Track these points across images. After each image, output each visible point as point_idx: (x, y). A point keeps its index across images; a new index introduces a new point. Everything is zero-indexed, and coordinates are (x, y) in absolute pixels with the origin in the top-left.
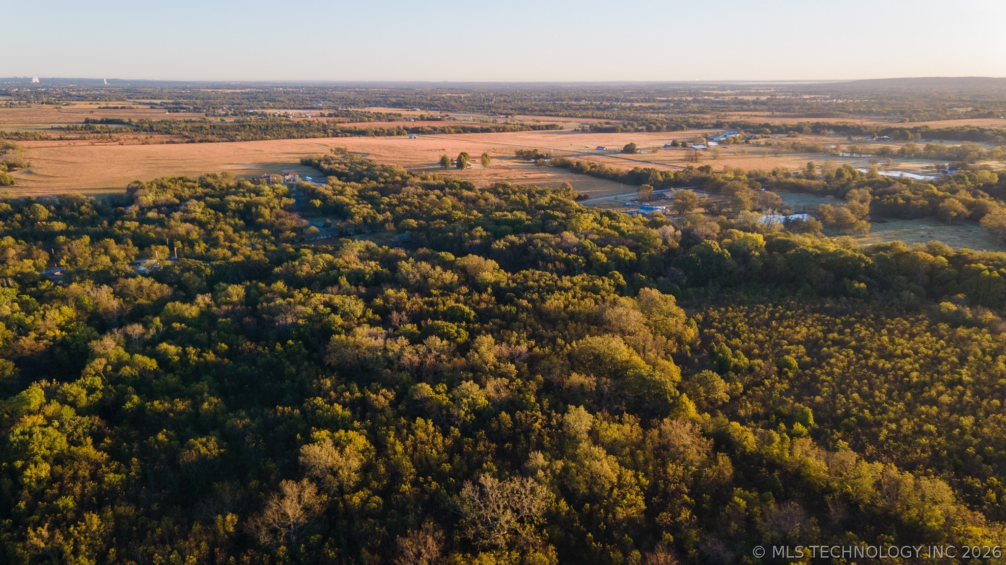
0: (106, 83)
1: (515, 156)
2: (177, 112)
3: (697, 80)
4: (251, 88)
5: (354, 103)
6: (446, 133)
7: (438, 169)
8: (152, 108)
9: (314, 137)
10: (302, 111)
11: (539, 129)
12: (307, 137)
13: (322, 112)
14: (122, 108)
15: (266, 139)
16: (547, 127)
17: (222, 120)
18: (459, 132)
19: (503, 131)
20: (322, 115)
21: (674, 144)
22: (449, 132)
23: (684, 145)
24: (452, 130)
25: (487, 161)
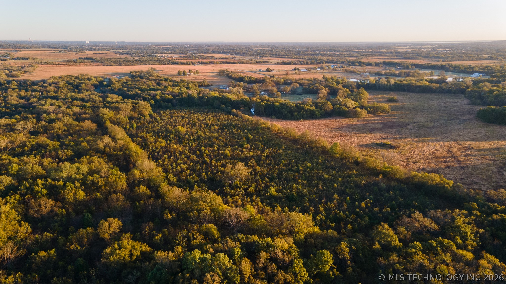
0: (116, 43)
1: (218, 72)
2: (123, 55)
4: (174, 45)
5: (206, 52)
7: (177, 76)
8: (115, 53)
9: (155, 65)
11: (260, 63)
12: (151, 65)
14: (103, 53)
15: (134, 65)
16: (264, 62)
17: (134, 58)
18: (221, 64)
19: (242, 63)
20: (180, 57)
21: (295, 69)
22: (216, 64)
23: (298, 69)
24: (218, 63)
25: (196, 73)
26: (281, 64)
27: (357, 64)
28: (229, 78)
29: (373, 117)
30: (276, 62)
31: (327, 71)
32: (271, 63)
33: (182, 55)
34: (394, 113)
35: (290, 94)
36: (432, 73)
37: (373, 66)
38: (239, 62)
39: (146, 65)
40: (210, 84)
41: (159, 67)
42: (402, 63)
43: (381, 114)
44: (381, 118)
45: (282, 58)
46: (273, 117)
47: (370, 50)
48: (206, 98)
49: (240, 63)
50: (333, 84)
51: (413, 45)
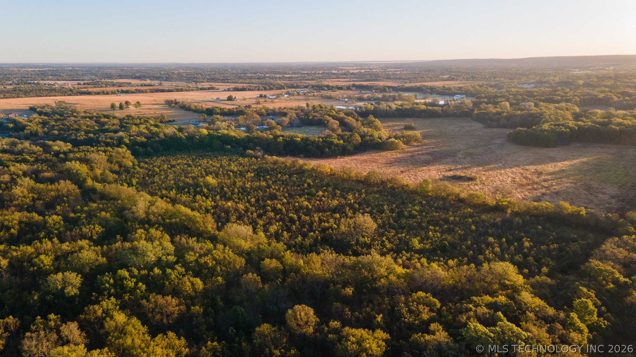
1: (164, 103)
3: (349, 61)
4: (48, 67)
5: (110, 77)
6: (144, 93)
7: (110, 110)
9: (55, 96)
10: (66, 82)
11: (204, 90)
12: (50, 96)
13: (80, 82)
16: (209, 89)
17: (5, 88)
18: (153, 92)
19: (181, 91)
20: (79, 84)
21: (261, 96)
22: (146, 92)
23: (265, 96)
24: (148, 91)
25: (138, 105)
26: (233, 91)
27: (326, 88)
28: (187, 111)
29: (410, 148)
30: (227, 88)
31: (303, 98)
32: (219, 89)
33: (82, 82)
34: (426, 141)
35: (288, 127)
36: (416, 96)
37: (344, 90)
38: (176, 90)
39: (41, 96)
40: (171, 119)
41: (68, 100)
42: (374, 86)
43: (415, 144)
44: (420, 148)
45: (224, 82)
46: (302, 155)
47: (320, 72)
48: (198, 137)
49: (178, 90)
50: (332, 112)
51: (361, 65)
